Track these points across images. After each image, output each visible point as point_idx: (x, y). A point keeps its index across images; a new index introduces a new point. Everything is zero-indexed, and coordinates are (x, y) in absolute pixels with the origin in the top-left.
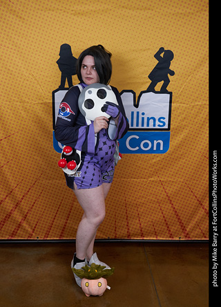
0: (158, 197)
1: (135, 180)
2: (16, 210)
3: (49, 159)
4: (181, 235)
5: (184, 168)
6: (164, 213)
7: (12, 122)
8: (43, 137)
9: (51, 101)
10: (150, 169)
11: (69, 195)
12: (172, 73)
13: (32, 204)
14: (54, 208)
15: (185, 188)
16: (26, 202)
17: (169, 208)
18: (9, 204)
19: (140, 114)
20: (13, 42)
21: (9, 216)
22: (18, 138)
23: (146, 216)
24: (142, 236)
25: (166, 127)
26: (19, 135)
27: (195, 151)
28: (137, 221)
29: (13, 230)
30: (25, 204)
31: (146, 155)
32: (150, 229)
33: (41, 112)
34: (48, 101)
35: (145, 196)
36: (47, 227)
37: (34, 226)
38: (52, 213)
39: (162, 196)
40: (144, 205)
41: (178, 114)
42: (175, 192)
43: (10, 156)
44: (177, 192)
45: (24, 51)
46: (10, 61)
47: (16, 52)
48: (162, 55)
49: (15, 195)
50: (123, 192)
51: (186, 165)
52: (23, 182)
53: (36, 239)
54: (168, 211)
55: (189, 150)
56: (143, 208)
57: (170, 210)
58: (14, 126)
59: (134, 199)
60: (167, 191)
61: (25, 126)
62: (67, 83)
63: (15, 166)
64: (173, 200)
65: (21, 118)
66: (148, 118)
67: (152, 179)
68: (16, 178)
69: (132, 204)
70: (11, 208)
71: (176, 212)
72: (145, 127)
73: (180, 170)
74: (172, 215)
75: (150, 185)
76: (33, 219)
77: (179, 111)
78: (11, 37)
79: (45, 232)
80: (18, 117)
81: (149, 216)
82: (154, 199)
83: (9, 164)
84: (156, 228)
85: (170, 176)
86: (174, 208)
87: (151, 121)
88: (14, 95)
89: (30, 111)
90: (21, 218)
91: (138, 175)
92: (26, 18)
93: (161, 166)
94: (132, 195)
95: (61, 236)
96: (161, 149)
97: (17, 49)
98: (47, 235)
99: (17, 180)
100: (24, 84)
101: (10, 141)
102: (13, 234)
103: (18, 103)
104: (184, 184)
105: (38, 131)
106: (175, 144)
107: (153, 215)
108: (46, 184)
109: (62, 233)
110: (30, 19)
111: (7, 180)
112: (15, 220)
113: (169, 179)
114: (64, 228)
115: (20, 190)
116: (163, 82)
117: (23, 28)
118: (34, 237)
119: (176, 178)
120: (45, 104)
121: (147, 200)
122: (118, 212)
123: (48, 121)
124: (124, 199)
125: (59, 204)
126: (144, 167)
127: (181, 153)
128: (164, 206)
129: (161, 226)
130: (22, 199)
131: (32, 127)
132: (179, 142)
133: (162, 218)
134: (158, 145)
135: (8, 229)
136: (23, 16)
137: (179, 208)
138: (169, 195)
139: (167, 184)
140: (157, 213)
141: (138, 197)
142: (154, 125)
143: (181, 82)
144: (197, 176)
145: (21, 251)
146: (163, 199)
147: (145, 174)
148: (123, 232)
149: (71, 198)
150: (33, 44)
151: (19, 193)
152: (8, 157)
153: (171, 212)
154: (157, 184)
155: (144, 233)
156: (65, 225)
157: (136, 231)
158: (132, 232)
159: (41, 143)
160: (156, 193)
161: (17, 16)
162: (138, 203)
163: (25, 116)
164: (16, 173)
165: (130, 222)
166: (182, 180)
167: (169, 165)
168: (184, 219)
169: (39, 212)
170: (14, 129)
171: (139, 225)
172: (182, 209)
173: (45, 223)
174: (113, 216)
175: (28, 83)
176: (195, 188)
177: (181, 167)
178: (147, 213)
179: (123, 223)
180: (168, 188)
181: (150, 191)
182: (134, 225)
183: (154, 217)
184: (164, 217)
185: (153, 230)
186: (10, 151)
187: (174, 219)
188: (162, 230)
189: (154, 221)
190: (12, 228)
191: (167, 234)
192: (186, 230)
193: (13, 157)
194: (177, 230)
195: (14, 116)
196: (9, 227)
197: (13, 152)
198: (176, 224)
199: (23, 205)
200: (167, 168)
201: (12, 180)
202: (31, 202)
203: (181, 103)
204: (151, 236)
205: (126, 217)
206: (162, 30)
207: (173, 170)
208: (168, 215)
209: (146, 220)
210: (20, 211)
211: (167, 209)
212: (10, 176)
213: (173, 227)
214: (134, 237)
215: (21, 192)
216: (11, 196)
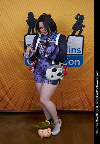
0: (77, 89)
1: (66, 80)
2: (6, 95)
3: (23, 69)
4: (89, 108)
5: (91, 74)
6: (81, 96)
7: (4, 51)
8: (19, 58)
9: (24, 41)
10: (74, 75)
11: (33, 88)
12: (84, 26)
13: (14, 92)
14: (25, 94)
15: (91, 84)
16: (11, 91)
17: (83, 94)
18: (2, 93)
19: (68, 47)
20: (5, 11)
21: (3, 98)
22: (7, 59)
24: (70, 108)
25: (81, 53)
26: (8, 57)
28: (67, 101)
29: (5, 106)
31: (71, 67)
32: (74, 105)
33: (18, 46)
34: (22, 40)
35: (71, 88)
36: (22, 104)
37: (15, 103)
38: (24, 97)
39: (79, 88)
40: (71, 93)
41: (87, 47)
42: (86, 86)
43: (3, 68)
45: (10, 16)
46: (3, 21)
47: (6, 16)
48: (79, 17)
49: (6, 88)
52: (10, 81)
53: (16, 110)
54: (83, 95)
56: (70, 94)
57: (84, 95)
58: (5, 53)
59: (65, 89)
61: (11, 53)
62: (31, 31)
63: (6, 73)
64: (85, 90)
65: (8, 49)
66: (72, 49)
67: (75, 80)
69: (64, 92)
70: (4, 95)
71: (87, 96)
72: (71, 53)
73: (88, 75)
74: (85, 98)
75: (73, 82)
76: (15, 100)
77: (88, 45)
79: (21, 107)
80: (7, 49)
81: (73, 98)
82: (75, 90)
83: (3, 72)
84: (77, 104)
85: (84, 78)
86: (86, 94)
87: (74, 50)
88: (5, 38)
89: (13, 46)
90: (9, 99)
91: (67, 77)
93: (79, 73)
94: (65, 88)
95: (29, 109)
96: (79, 64)
97: (7, 15)
98: (22, 108)
99: (7, 80)
100: (10, 32)
101: (3, 61)
102: (4, 108)
103: (7, 42)
104: (90, 82)
105: (17, 56)
106: (86, 62)
108: (21, 82)
109: (29, 107)
111: (2, 80)
112: (5, 101)
113: (83, 80)
114: (30, 105)
115: (8, 85)
116: (79, 31)
117: (10, 4)
119: (87, 79)
120: (21, 42)
121: (72, 90)
122: (58, 96)
123: (22, 51)
124: (60, 89)
125: (28, 92)
126: (71, 73)
127: (89, 66)
128: (80, 93)
129: (79, 104)
130: (9, 90)
131: (14, 53)
132: (88, 61)
133: (80, 99)
134: (77, 62)
135: (2, 105)
137: (88, 94)
138: (83, 87)
139: (82, 82)
141: (67, 89)
142: (75, 52)
143: (88, 31)
145: (9, 117)
146: (80, 90)
147: (71, 77)
148: (60, 106)
149: (34, 90)
150: (15, 12)
151: (8, 87)
153: (84, 96)
154: (77, 82)
155: (71, 107)
156: (31, 103)
157: (67, 106)
158: (65, 107)
159: (19, 61)
160: (77, 87)
162: (68, 92)
163: (11, 48)
164: (6, 77)
165: (63, 102)
166: (89, 80)
167: (83, 73)
168: (91, 100)
169: (18, 97)
170: (5, 55)
171: (68, 103)
172: (90, 95)
173: (21, 102)
174: (55, 98)
175: (12, 31)
177: (89, 73)
178: (72, 97)
179: (60, 102)
180: (83, 84)
181: (74, 86)
182: (66, 103)
183: (76, 99)
184: (81, 99)
185: (75, 105)
186: (3, 66)
187: (86, 100)
188: (80, 105)
189: (75, 101)
190: (4, 105)
191: (82, 108)
192: (92, 106)
193: (5, 69)
194: (87, 106)
195: (5, 48)
196: (3, 104)
197: (5, 66)
198: (87, 102)
199: (10, 93)
200: (82, 74)
201: (4, 80)
202: (14, 91)
203: (88, 41)
204: (74, 109)
205: (61, 99)
206: (78, 5)
207: (85, 75)
208: (83, 98)
209: (72, 100)
210: (8, 96)
211: (82, 95)
212: (3, 78)
213: (85, 104)
214: (66, 109)
215: (9, 86)
216: (4, 89)
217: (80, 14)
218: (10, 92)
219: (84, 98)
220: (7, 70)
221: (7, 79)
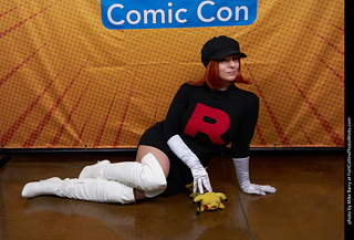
2: (58, 109)
4: (276, 140)
5: (279, 45)
11: (124, 87)
13: (77, 100)
14: (105, 105)
15: (281, 73)
16: (70, 97)
18: (48, 101)
21: (49, 116)
22: (56, 11)
26: (57, 7)
27: (294, 20)
29: (54, 135)
30: (69, 101)
31: (225, 27)
36: (97, 131)
37: (81, 129)
38: (103, 113)
42: (267, 80)
43: (47, 36)
44: (270, 79)
49: (55, 88)
51: (280, 40)
52: (65, 70)
53: (84, 147)
55: (285, 18)
60: (255, 78)
63: (54, 49)
64: (264, 90)
68: (56, 65)
70: (51, 107)
71: (269, 107)
73: (273, 47)
74: (264, 112)
83: (46, 47)
85: (259, 57)
86: (266, 102)
90: (64, 119)
93: (247, 43)
95: (115, 143)
98: (98, 142)
99: (57, 68)
101: (46, 16)
102: (54, 141)
104: (279, 68)
106: (265, 11)
108: (94, 72)
109: (117, 139)
111: (45, 68)
112: (56, 122)
113: (258, 62)
114: (119, 132)
115: (62, 82)
118: (82, 145)
119: (268, 60)
125: (112, 99)
127: (273, 24)
130: (65, 93)
132: (270, 8)
135: (48, 135)
137: (273, 102)
138: (258, 84)
139: (255, 69)
144: (298, 55)
151: (60, 86)
152: (45, 38)
153: (262, 108)
156: (120, 129)
159: (85, 17)
166: (276, 62)
167: (257, 42)
168: (280, 118)
172: (277, 103)
176: (295, 73)
177: (275, 43)
180: (257, 75)
186: (47, 30)
187: (267, 118)
191: (257, 140)
192: (283, 134)
193: (51, 38)
194: (270, 134)
196: (49, 131)
198: (270, 125)
199: (66, 102)
200: (255, 46)
201: (51, 68)
202: (76, 97)
207: (263, 49)
212: (48, 62)
213: (265, 130)
215: (63, 85)
216: (51, 90)
218: (67, 98)
219: (262, 114)
220: (56, 42)
221: (59, 64)
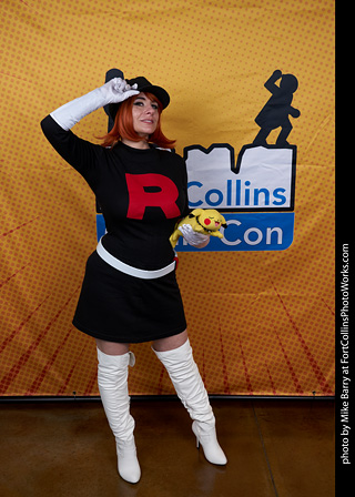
0: (275, 324)
1: (236, 295)
2: (39, 347)
4: (315, 387)
5: (320, 274)
6: (286, 349)
7: (29, 202)
8: (80, 225)
10: (261, 277)
12: (296, 114)
13: (64, 336)
15: (322, 308)
16: (55, 333)
17: (295, 341)
18: (25, 338)
19: (242, 184)
20: (28, 68)
21: (27, 357)
22: (38, 227)
23: (256, 355)
24: (249, 389)
25: (287, 205)
26: (40, 222)
28: (241, 364)
29: (33, 380)
30: (53, 338)
31: (254, 252)
32: (262, 377)
33: (75, 184)
35: (253, 322)
36: (89, 374)
37: (68, 373)
39: (282, 321)
40: (252, 337)
41: (307, 182)
42: (304, 315)
43: (26, 258)
44: (308, 314)
45: (45, 83)
46: (22, 100)
47: (32, 85)
48: (278, 83)
49: (36, 322)
50: (216, 316)
51: (322, 269)
52: (49, 300)
53: (72, 394)
54: (293, 346)
55: (327, 242)
56: (250, 342)
57: (297, 345)
58: (33, 208)
59: (234, 326)
60: (290, 313)
61: (50, 208)
63: (35, 274)
64: (301, 328)
65: (43, 195)
66: (256, 190)
67: (265, 293)
68: (37, 294)
69: (230, 335)
70: (29, 344)
71: (306, 348)
72: (251, 205)
73: (312, 277)
74: (301, 354)
75: (261, 303)
76: (66, 362)
77: (309, 178)
78: (24, 60)
79: (86, 383)
80: (37, 193)
81: (261, 356)
82: (268, 327)
83: (24, 271)
84: (273, 376)
85: (296, 288)
86: (303, 342)
87: (262, 196)
88: (31, 156)
89: (58, 183)
90: (46, 360)
91: (240, 286)
92: (48, 27)
93: (280, 271)
94: (232, 320)
96: (280, 242)
97: (34, 80)
98: (90, 388)
99: (39, 297)
101: (25, 233)
102: (33, 387)
103: (38, 170)
104: (319, 301)
105: (71, 216)
106: (302, 234)
107: (267, 353)
110: (54, 29)
111: (22, 297)
112: (36, 364)
113: (294, 293)
115: (44, 314)
116: (280, 128)
117: (44, 45)
118: (69, 392)
119: (306, 291)
121: (256, 328)
122: (208, 349)
123: (88, 199)
124: (217, 327)
126: (251, 273)
127: (313, 249)
128: (285, 338)
129: (281, 373)
130: (48, 328)
131: (62, 209)
132: (309, 230)
133: (283, 358)
134: (275, 235)
135: (25, 379)
136: (43, 25)
137: (312, 342)
138: (294, 320)
139: (290, 302)
140: (274, 350)
141: (241, 323)
142: (267, 203)
143: (311, 128)
145: (48, 416)
146: (284, 327)
147: (252, 285)
148: (216, 382)
150: (61, 71)
151: (43, 319)
152: (23, 260)
153: (298, 348)
154: (273, 302)
155: (253, 384)
157: (239, 380)
158: (233, 383)
159: (76, 235)
160: (272, 317)
161: (33, 25)
162: (241, 334)
163: (49, 192)
164: (37, 286)
165: (228, 366)
166: (316, 295)
167: (292, 270)
168: (320, 360)
169: (76, 350)
170: (31, 213)
171: (243, 371)
172: (317, 344)
173: (86, 368)
177: (314, 272)
178: (258, 350)
179: (217, 367)
180: (292, 309)
181: (262, 314)
182: (235, 371)
183: (269, 356)
184: (286, 357)
185: (268, 379)
186: (26, 250)
187: (303, 360)
188: (284, 379)
189: (268, 364)
190: (32, 377)
191: (291, 386)
192: (324, 379)
193: (32, 260)
194: (308, 380)
195: (32, 192)
196: (27, 375)
197: (31, 251)
198: (308, 369)
199: (50, 339)
200: (290, 275)
201: (31, 297)
202: (63, 333)
203: (312, 163)
204: (264, 390)
205: (221, 358)
206: (277, 41)
207: (300, 278)
208: (292, 354)
209: (255, 362)
210: (44, 349)
211: (292, 343)
212: (27, 290)
213: (302, 375)
214: (237, 391)
215: (46, 317)
216: (30, 324)
217: (283, 73)
218: (51, 334)
219: (297, 355)
220: (38, 265)
221: (40, 292)
